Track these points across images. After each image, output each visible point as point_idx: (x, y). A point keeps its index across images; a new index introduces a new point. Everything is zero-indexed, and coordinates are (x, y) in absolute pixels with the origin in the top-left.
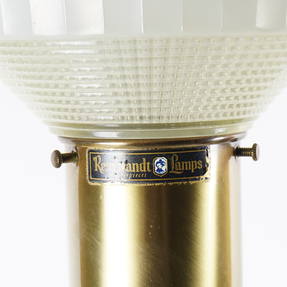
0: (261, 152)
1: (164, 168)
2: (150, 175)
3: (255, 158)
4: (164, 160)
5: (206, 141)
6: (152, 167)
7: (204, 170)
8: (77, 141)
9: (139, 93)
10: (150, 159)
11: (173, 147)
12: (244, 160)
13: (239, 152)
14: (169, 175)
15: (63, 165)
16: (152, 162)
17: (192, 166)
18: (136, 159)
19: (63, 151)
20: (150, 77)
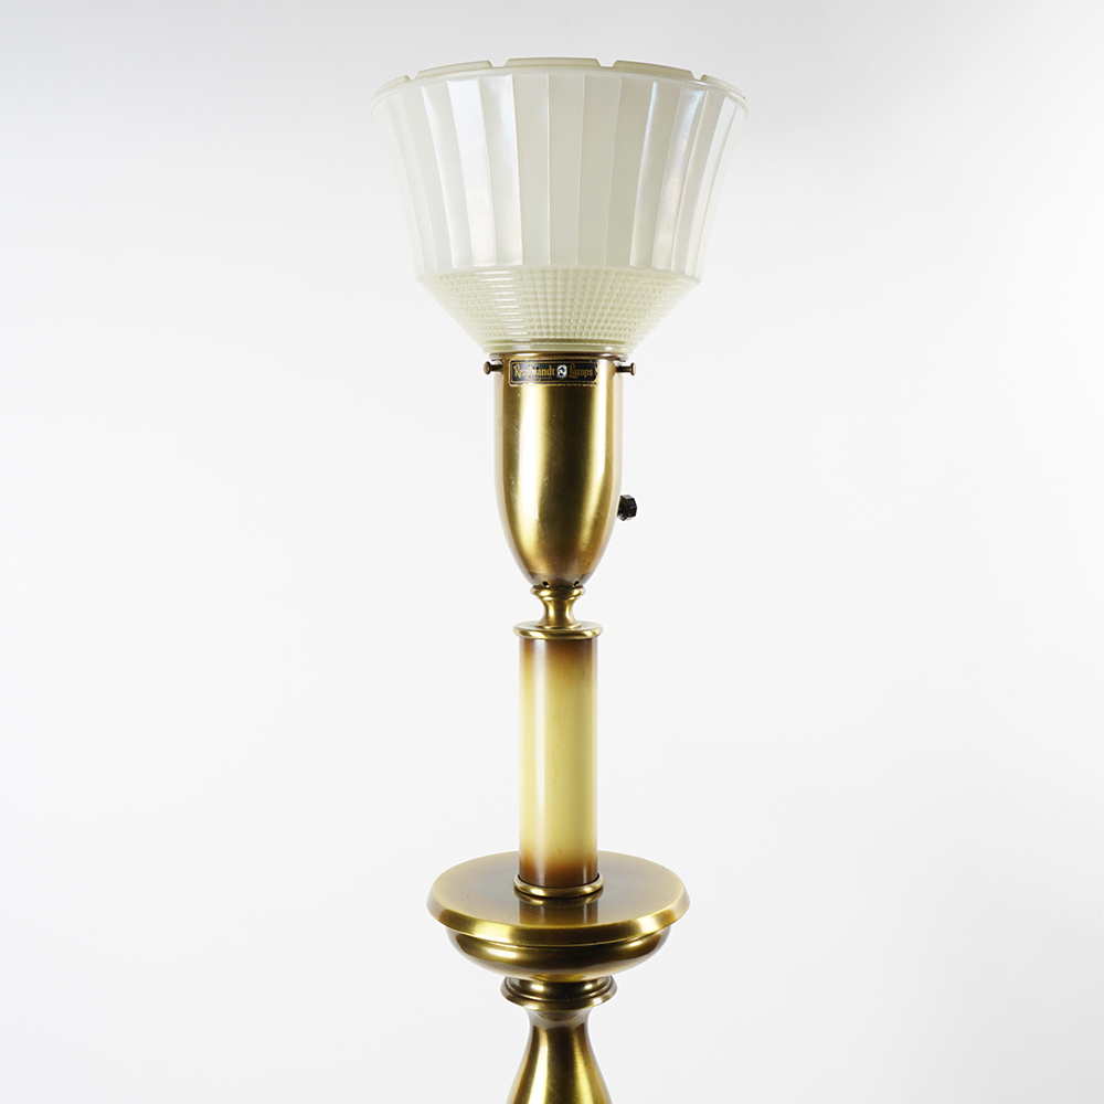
0: (637, 369)
1: (565, 373)
2: (554, 378)
3: (632, 374)
4: (565, 367)
5: (597, 355)
6: (556, 372)
7: (594, 377)
8: (502, 355)
9: (547, 313)
10: (555, 366)
11: (571, 358)
12: (626, 375)
13: (621, 369)
14: (567, 378)
15: (492, 373)
16: (556, 369)
17: (586, 373)
18: (542, 366)
19: (492, 363)
20: (555, 300)
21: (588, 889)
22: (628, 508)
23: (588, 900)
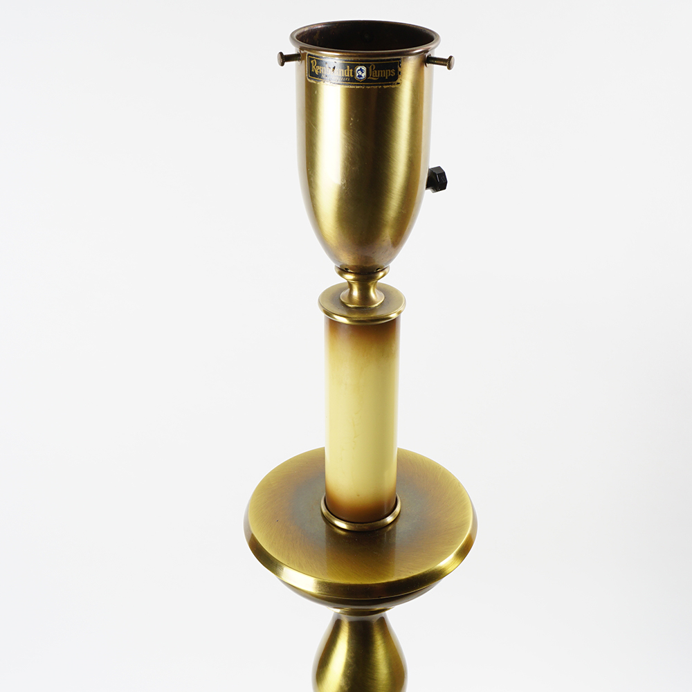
2: (352, 79)
3: (449, 67)
6: (354, 74)
7: (396, 78)
10: (353, 67)
16: (355, 70)
17: (388, 74)
21: (389, 519)
22: (437, 181)
23: (390, 528)
